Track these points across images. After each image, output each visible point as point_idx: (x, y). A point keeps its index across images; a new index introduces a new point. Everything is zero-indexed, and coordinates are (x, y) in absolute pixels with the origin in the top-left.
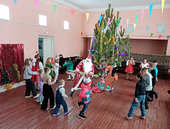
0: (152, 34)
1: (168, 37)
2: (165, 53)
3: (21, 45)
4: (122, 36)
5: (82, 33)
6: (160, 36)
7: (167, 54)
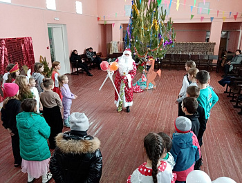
0: (192, 16)
1: (212, 18)
2: (208, 40)
4: (163, 19)
6: (202, 18)
7: (211, 41)
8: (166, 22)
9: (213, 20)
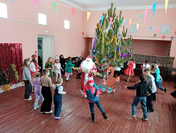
0: (155, 35)
2: (169, 54)
3: (20, 45)
4: (124, 36)
5: (83, 33)
6: (164, 37)
7: (171, 55)
8: (126, 38)
9: (173, 39)
